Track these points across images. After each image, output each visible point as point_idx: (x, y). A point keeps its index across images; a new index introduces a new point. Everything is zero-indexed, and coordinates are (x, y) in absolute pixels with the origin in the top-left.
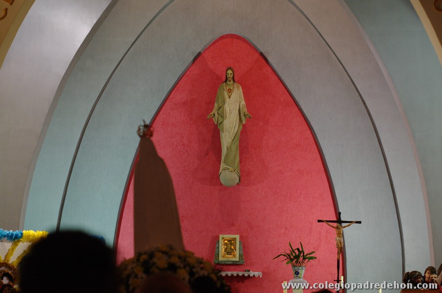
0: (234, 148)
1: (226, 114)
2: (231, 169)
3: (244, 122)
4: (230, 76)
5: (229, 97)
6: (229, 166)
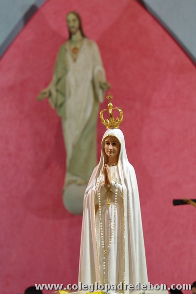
1: (69, 89)
3: (101, 99)
4: (71, 24)
5: (75, 60)
6: (77, 176)
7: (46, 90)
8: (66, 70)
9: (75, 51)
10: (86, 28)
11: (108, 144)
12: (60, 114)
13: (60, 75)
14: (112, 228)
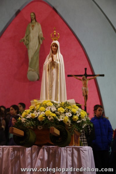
0: (35, 58)
1: (30, 39)
2: (33, 70)
3: (41, 43)
4: (32, 17)
5: (33, 29)
6: (32, 68)
7: (23, 39)
8: (30, 32)
9: (33, 26)
10: (37, 19)
11: (53, 46)
12: (27, 47)
13: (27, 34)
14: (54, 77)
